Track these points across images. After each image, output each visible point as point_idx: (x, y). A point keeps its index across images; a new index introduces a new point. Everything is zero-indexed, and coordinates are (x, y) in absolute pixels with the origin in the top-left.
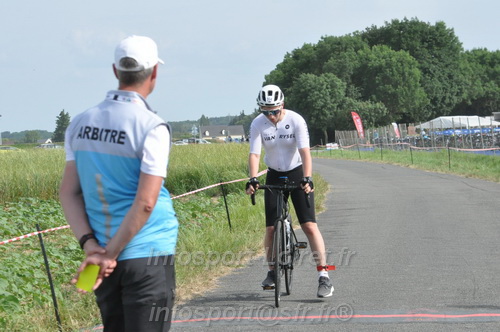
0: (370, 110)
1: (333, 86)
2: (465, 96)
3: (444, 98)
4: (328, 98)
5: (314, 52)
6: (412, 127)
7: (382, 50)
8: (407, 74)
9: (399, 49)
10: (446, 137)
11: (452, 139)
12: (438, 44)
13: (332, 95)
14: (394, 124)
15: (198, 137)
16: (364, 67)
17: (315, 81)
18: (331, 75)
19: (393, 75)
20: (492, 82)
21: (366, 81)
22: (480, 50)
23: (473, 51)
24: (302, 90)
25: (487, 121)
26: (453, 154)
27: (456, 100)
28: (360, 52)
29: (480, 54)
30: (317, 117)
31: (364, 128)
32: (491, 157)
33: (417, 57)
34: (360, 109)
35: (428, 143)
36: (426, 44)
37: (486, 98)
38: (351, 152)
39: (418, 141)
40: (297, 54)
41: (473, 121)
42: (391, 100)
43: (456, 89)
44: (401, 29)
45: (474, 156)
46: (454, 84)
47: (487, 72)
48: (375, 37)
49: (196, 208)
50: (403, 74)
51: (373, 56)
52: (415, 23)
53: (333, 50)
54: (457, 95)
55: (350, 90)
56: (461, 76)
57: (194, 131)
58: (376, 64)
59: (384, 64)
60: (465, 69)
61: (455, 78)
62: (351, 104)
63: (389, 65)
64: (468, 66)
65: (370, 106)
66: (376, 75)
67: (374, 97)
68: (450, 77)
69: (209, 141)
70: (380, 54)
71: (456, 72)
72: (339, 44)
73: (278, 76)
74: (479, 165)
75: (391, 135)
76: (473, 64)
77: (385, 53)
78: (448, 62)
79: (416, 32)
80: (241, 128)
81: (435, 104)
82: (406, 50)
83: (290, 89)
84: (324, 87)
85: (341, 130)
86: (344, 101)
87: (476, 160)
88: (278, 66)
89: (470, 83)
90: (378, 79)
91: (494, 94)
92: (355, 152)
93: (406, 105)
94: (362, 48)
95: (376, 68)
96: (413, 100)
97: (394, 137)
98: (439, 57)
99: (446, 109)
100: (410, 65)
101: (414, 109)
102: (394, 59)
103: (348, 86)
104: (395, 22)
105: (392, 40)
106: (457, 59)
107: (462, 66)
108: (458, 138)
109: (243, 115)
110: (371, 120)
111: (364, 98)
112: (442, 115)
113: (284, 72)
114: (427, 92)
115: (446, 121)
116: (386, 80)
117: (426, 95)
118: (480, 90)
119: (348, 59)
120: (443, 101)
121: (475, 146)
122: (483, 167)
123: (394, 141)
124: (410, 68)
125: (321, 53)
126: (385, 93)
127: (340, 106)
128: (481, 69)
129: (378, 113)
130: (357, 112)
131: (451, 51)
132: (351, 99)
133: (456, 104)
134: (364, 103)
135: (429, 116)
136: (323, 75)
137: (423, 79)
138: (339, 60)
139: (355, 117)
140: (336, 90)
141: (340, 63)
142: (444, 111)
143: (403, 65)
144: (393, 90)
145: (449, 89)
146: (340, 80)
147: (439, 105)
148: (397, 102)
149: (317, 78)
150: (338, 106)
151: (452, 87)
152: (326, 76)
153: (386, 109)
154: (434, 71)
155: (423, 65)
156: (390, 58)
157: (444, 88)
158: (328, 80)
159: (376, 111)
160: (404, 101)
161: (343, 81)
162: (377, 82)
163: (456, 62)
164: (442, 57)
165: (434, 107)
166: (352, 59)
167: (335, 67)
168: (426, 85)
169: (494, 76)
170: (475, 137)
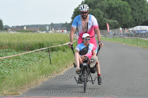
0: (112, 23)
1: (99, 13)
2: (147, 19)
3: (139, 19)
5: (92, 1)
6: (126, 29)
8: (126, 10)
9: (124, 1)
14: (121, 28)
15: (49, 30)
16: (111, 7)
17: (92, 11)
18: (98, 9)
19: (121, 10)
21: (111, 12)
27: (143, 20)
28: (109, 1)
31: (110, 29)
33: (130, 4)
34: (109, 22)
35: (131, 36)
38: (103, 38)
39: (128, 35)
42: (120, 19)
43: (144, 16)
46: (143, 14)
49: (40, 56)
50: (125, 10)
51: (114, 3)
54: (144, 18)
55: (105, 15)
56: (146, 12)
57: (48, 28)
58: (115, 6)
59: (118, 6)
61: (144, 12)
62: (105, 21)
63: (120, 7)
65: (112, 21)
66: (115, 10)
67: (114, 18)
68: (142, 12)
69: (53, 32)
71: (144, 10)
77: (118, 2)
78: (141, 6)
80: (66, 28)
82: (126, 1)
84: (96, 14)
85: (101, 30)
86: (103, 19)
90: (115, 11)
93: (125, 22)
95: (115, 7)
96: (128, 19)
100: (127, 6)
101: (128, 23)
102: (122, 4)
103: (104, 13)
106: (145, 5)
107: (146, 8)
108: (143, 34)
109: (66, 23)
110: (112, 26)
111: (110, 19)
114: (133, 17)
116: (118, 12)
117: (132, 18)
119: (105, 4)
120: (139, 21)
123: (120, 34)
124: (127, 8)
126: (117, 16)
129: (115, 24)
131: (143, 2)
132: (105, 19)
133: (144, 22)
134: (110, 20)
135: (133, 26)
136: (95, 9)
137: (132, 12)
138: (102, 4)
139: (108, 25)
140: (100, 15)
141: (102, 5)
142: (139, 24)
143: (125, 7)
144: (121, 16)
145: (141, 16)
146: (101, 11)
147: (137, 22)
148: (122, 20)
149: (93, 10)
150: (100, 21)
151: (142, 15)
152: (96, 10)
153: (118, 23)
154: (136, 9)
155: (132, 7)
156: (120, 4)
157: (139, 16)
158: (97, 11)
159: (114, 23)
160: (125, 20)
161: (102, 12)
162: (115, 12)
163: (144, 6)
164: (139, 4)
165: (135, 22)
166: (106, 4)
167: (100, 7)
168: (133, 14)
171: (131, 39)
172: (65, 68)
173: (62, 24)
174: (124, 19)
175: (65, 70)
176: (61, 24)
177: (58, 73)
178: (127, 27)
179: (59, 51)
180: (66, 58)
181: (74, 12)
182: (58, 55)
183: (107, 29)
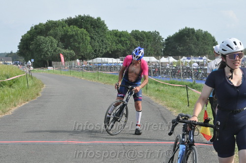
0: (68, 53)
1: (52, 42)
2: (108, 49)
3: (99, 50)
4: (50, 47)
5: (44, 27)
6: (84, 61)
7: (74, 28)
9: (81, 28)
10: (99, 67)
11: (102, 67)
12: (97, 27)
13: (51, 46)
14: (78, 60)
16: (66, 35)
17: (44, 40)
18: (51, 37)
19: (78, 39)
20: (120, 44)
21: (66, 41)
22: (115, 30)
23: (113, 30)
24: (38, 43)
26: (99, 74)
27: (104, 51)
28: (64, 28)
29: (115, 32)
30: (44, 55)
31: (65, 61)
33: (88, 32)
34: (63, 53)
35: (91, 69)
36: (93, 26)
37: (117, 51)
38: (57, 71)
39: (87, 68)
40: (36, 27)
41: (110, 60)
42: (77, 50)
43: (104, 46)
44: (82, 19)
45: (110, 75)
46: (104, 44)
47: (118, 40)
48: (71, 22)
50: (83, 39)
51: (70, 30)
52: (88, 17)
53: (52, 26)
54: (105, 49)
55: (59, 44)
56: (107, 41)
58: (71, 34)
59: (74, 34)
60: (109, 38)
61: (104, 42)
62: (60, 50)
63: (77, 34)
65: (68, 51)
66: (71, 38)
67: (70, 48)
68: (102, 41)
70: (73, 30)
71: (105, 39)
72: (55, 24)
73: (27, 36)
75: (76, 64)
76: (112, 36)
78: (101, 35)
79: (88, 21)
80: (11, 58)
81: (96, 52)
82: (84, 29)
83: (33, 42)
84: (48, 42)
85: (54, 61)
86: (56, 49)
87: (110, 77)
88: (28, 32)
89: (111, 44)
90: (72, 40)
91: (120, 49)
92: (60, 71)
93: (83, 52)
94: (65, 26)
95: (71, 35)
96: (86, 50)
98: (98, 32)
99: (100, 55)
100: (86, 35)
101: (87, 54)
102: (79, 32)
103: (58, 42)
104: (80, 16)
105: (78, 24)
106: (105, 34)
107: (107, 37)
108: (104, 67)
109: (12, 53)
110: (68, 58)
111: (65, 48)
112: (98, 57)
113: (30, 35)
114: (92, 47)
115: (99, 60)
116: (75, 41)
117: (92, 48)
118: (115, 47)
119: (59, 31)
120: (99, 51)
121: (110, 71)
122: (112, 80)
123: (77, 67)
125: (47, 27)
126: (74, 46)
127: (55, 51)
128: (116, 38)
131: (103, 30)
132: (59, 48)
133: (105, 53)
134: (65, 50)
135: (93, 57)
136: (47, 37)
137: (91, 41)
139: (62, 56)
140: (53, 44)
141: (55, 32)
143: (83, 35)
144: (78, 45)
145: (101, 46)
148: (80, 51)
149: (45, 38)
152: (49, 37)
153: (75, 53)
154: (96, 38)
155: (91, 35)
156: (77, 31)
157: (99, 46)
158: (50, 39)
159: (70, 54)
161: (56, 40)
165: (95, 54)
166: (61, 31)
167: (53, 34)
168: (92, 44)
169: (121, 42)
170: (111, 67)
171: (91, 73)
174: (82, 49)
175: (14, 109)
176: (5, 53)
177: (5, 113)
178: (86, 59)
179: (4, 86)
180: (14, 94)
181: (21, 40)
182: (4, 92)
183: (60, 60)
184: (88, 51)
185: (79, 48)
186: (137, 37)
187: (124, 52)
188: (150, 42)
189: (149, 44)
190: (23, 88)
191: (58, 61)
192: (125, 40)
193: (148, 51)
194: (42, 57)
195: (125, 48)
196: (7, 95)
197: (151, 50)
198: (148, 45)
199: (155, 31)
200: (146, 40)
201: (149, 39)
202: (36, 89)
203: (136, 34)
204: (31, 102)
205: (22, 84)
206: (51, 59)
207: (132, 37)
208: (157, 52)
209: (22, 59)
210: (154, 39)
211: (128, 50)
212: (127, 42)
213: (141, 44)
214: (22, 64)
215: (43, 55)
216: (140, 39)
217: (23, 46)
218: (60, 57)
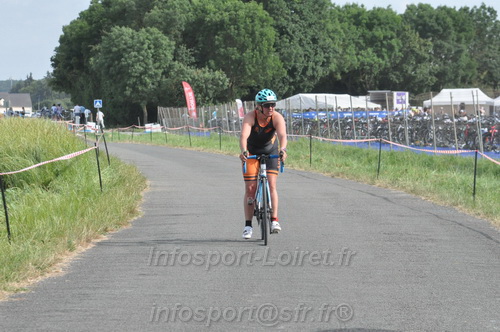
0: (206, 81)
1: (157, 45)
2: (333, 67)
3: (306, 69)
4: (151, 61)
8: (257, 33)
10: (306, 121)
11: (314, 124)
13: (156, 58)
14: (239, 101)
16: (200, 22)
17: (132, 38)
18: (154, 30)
19: (239, 35)
20: (370, 50)
21: (202, 41)
22: (354, 6)
23: (346, 7)
24: (114, 49)
25: (361, 102)
26: (315, 145)
27: (321, 72)
29: (354, 11)
30: (134, 86)
31: (197, 104)
32: (365, 150)
33: (271, 11)
34: (193, 79)
37: (360, 71)
38: (178, 137)
41: (343, 101)
42: (235, 69)
43: (321, 57)
45: (343, 148)
46: (319, 50)
47: (363, 36)
50: (252, 34)
51: (212, 7)
54: (322, 66)
55: (180, 52)
56: (329, 40)
58: (217, 18)
59: (227, 19)
60: (333, 32)
61: (321, 43)
62: (181, 72)
63: (234, 21)
64: (339, 28)
65: (207, 75)
66: (216, 34)
67: (212, 63)
68: (314, 40)
71: (322, 35)
73: (81, 28)
74: (349, 160)
76: (346, 25)
77: (229, 4)
78: (311, 21)
80: (27, 97)
81: (294, 77)
82: (259, 2)
83: (98, 47)
84: (146, 46)
85: (165, 106)
86: (171, 67)
87: (345, 154)
88: (82, 14)
89: (341, 51)
90: (218, 39)
91: (371, 66)
92: (184, 137)
95: (216, 24)
96: (264, 69)
97: (237, 119)
98: (299, 13)
99: (308, 83)
100: (262, 21)
102: (242, 13)
103: (177, 46)
106: (324, 17)
107: (330, 26)
108: (322, 123)
109: (30, 79)
110: (207, 95)
111: (199, 64)
112: (302, 91)
113: (90, 23)
114: (283, 60)
115: (307, 99)
116: (229, 40)
117: (279, 63)
118: (352, 60)
119: (178, 11)
120: (304, 73)
121: (345, 137)
122: (355, 164)
124: (262, 26)
126: (227, 57)
127: (166, 73)
128: (356, 32)
129: (217, 85)
130: (188, 82)
131: (317, 6)
132: (181, 64)
133: (321, 78)
134: (199, 71)
135: (284, 92)
136: (143, 30)
137: (279, 41)
138: (167, 11)
139: (187, 89)
140: (161, 51)
141: (167, 14)
142: (304, 86)
143: (253, 21)
144: (238, 55)
145: (312, 56)
146: (167, 38)
147: (298, 78)
148: (243, 71)
149: (135, 33)
150: (163, 74)
151: (316, 54)
152: (147, 31)
153: (228, 80)
154: (294, 32)
155: (279, 22)
156: (236, 11)
157: (305, 55)
158: (150, 37)
159: (214, 82)
160: (253, 70)
161: (170, 39)
162: (217, 43)
163: (323, 21)
164: (305, 13)
165: (291, 80)
166: (185, 10)
167: (160, 20)
168: (283, 50)
169: (372, 42)
170: (345, 123)
172: (67, 252)
173: (14, 81)
174: (250, 66)
175: (68, 259)
176: (8, 82)
177: (41, 268)
179: (26, 186)
180: (61, 211)
181: (62, 40)
182: (30, 203)
183: (184, 103)
184: (270, 73)
185: (240, 63)
186: (425, 25)
187: (381, 73)
188: (468, 40)
189: (463, 46)
190: (87, 192)
191: (175, 105)
192: (385, 38)
193: (461, 72)
194: (128, 93)
195: (385, 62)
196: (41, 215)
197: (469, 67)
198: (459, 52)
199: (483, 7)
200: (454, 34)
201: (462, 30)
202: (127, 193)
203: (421, 17)
204: (116, 236)
205: (80, 179)
206: (155, 99)
207: (408, 27)
208: (490, 75)
209: (62, 100)
210: (480, 32)
211: (396, 67)
212: (394, 42)
213: (436, 47)
214: (67, 116)
215: (129, 85)
216: (435, 32)
217: (69, 58)
218: (182, 94)
